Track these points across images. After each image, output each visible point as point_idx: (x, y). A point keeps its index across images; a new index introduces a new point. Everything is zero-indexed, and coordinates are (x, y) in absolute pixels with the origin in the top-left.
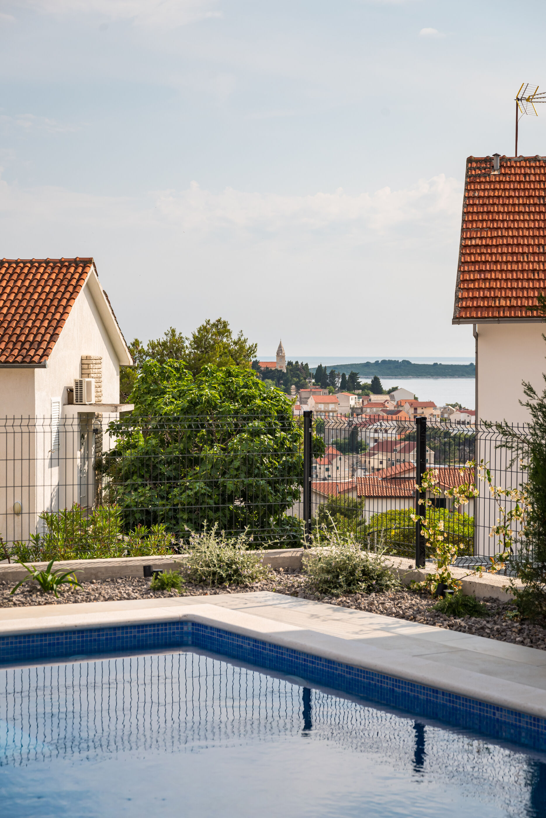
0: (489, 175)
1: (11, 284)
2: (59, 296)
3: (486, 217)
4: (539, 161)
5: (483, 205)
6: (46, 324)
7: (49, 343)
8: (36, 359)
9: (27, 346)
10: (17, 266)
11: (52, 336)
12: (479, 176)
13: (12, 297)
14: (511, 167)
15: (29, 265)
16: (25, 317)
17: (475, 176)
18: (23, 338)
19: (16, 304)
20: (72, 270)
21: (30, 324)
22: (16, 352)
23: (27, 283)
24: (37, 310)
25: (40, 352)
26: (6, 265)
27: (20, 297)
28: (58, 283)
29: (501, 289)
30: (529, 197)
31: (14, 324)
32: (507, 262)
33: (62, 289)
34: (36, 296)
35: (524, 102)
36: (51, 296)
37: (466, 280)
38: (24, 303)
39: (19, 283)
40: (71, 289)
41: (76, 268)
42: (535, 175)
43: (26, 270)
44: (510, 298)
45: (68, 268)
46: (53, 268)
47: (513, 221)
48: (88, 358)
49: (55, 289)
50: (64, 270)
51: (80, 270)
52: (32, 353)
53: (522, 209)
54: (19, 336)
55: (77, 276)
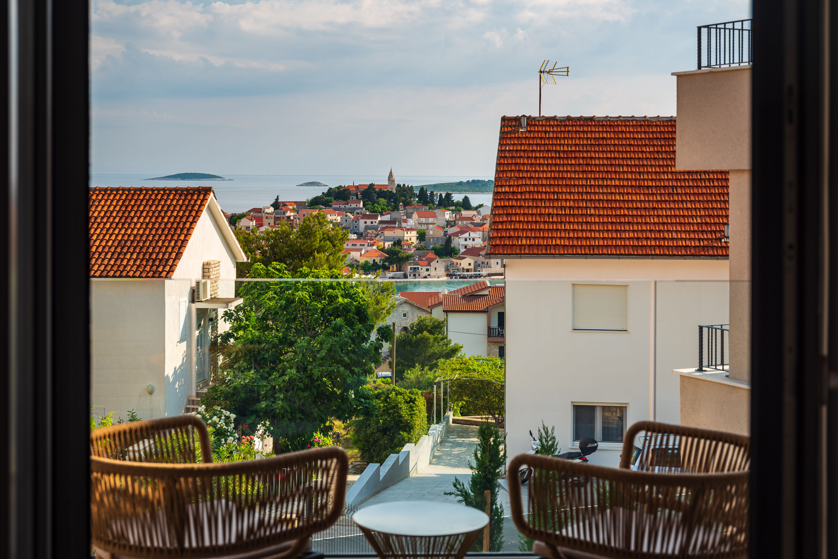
0: (518, 132)
1: (147, 208)
2: (184, 220)
3: (513, 168)
4: (557, 120)
5: (512, 157)
6: (172, 244)
7: (174, 260)
8: (164, 274)
9: (157, 263)
10: (153, 193)
11: (177, 254)
12: (510, 132)
13: (147, 220)
14: (535, 125)
15: (162, 192)
16: (157, 238)
17: (507, 133)
18: (154, 256)
19: (150, 226)
20: (195, 197)
21: (160, 244)
22: (148, 269)
23: (159, 208)
24: (166, 232)
25: (167, 268)
26: (144, 192)
27: (153, 220)
28: (184, 208)
29: (523, 230)
30: (548, 151)
31: (148, 244)
32: (529, 207)
33: (187, 214)
34: (166, 220)
35: (546, 74)
36: (178, 220)
37: (497, 222)
38: (157, 226)
39: (153, 208)
40: (194, 213)
41: (199, 196)
42: (553, 132)
43: (159, 197)
44: (530, 238)
45: (193, 195)
46: (180, 195)
47: (535, 171)
48: (208, 264)
49: (181, 214)
50: (189, 197)
51: (201, 197)
52: (160, 269)
53: (542, 161)
54: (151, 254)
55: (199, 202)
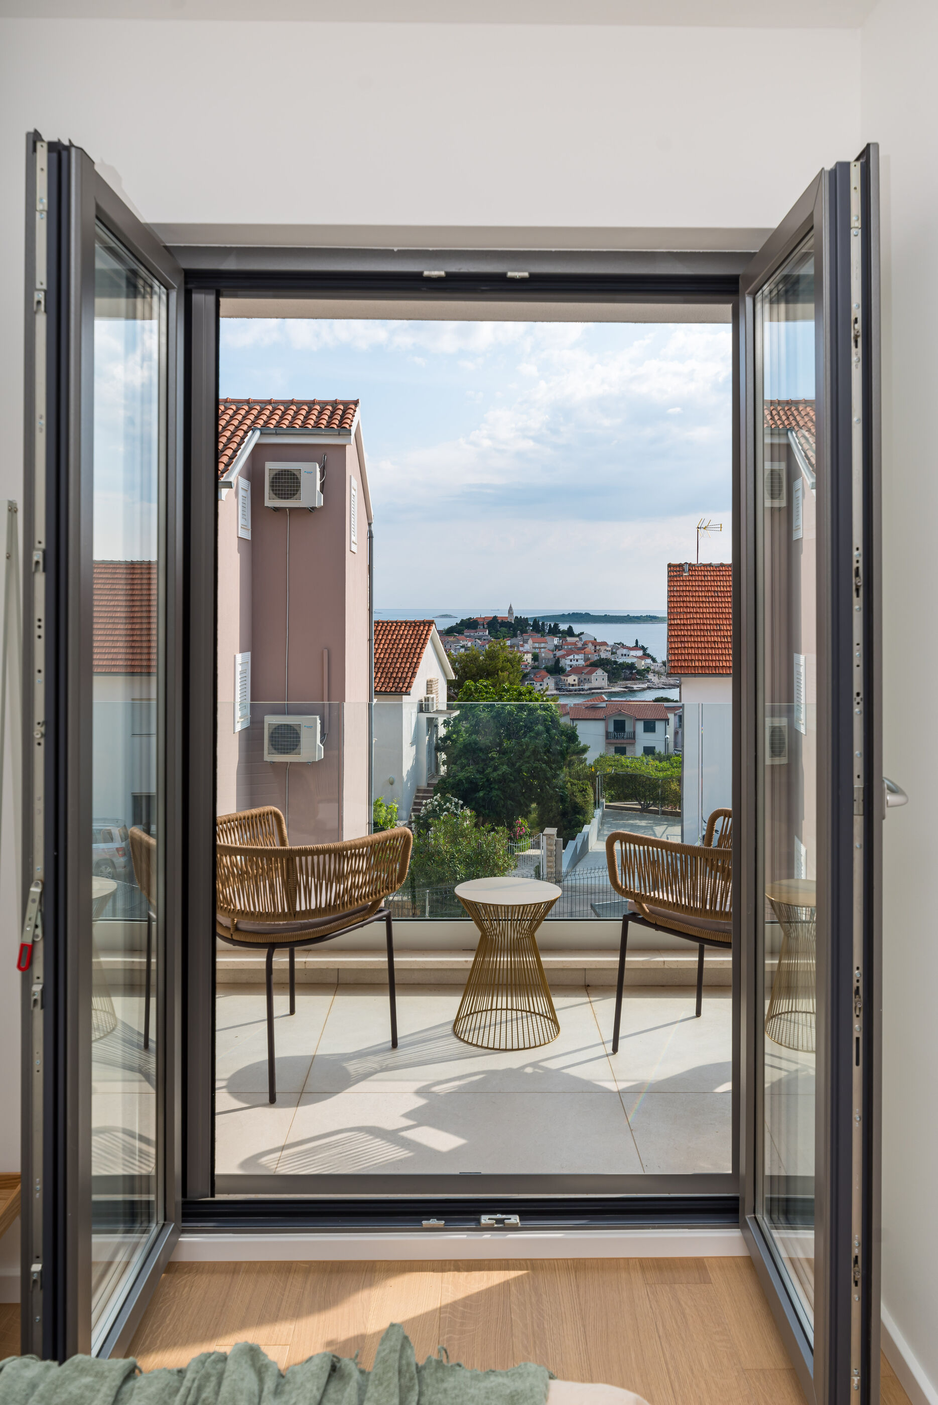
0: (682, 576)
1: (385, 637)
2: (415, 646)
3: (682, 605)
4: (713, 566)
5: (680, 596)
6: (408, 665)
7: (411, 678)
8: (404, 689)
9: (397, 680)
10: (388, 625)
11: (412, 673)
12: (676, 576)
13: (386, 646)
14: (695, 570)
15: (395, 624)
16: (395, 660)
17: (674, 576)
18: (394, 675)
19: (389, 651)
20: (422, 628)
21: (398, 665)
22: (391, 685)
23: (394, 637)
24: (402, 656)
25: (406, 685)
26: (381, 624)
27: (391, 646)
28: (413, 637)
29: (695, 654)
30: (708, 591)
31: (388, 665)
32: (697, 636)
33: (417, 641)
34: (400, 646)
35: (702, 530)
36: (410, 646)
37: (673, 648)
38: (394, 651)
39: (390, 637)
40: (422, 641)
41: (424, 627)
42: (711, 576)
43: (393, 628)
44: (701, 661)
45: (419, 626)
46: (410, 627)
47: (700, 607)
48: (431, 681)
49: (412, 641)
50: (417, 628)
51: (427, 628)
52: (401, 685)
53: (704, 599)
54: (392, 673)
55: (425, 632)
